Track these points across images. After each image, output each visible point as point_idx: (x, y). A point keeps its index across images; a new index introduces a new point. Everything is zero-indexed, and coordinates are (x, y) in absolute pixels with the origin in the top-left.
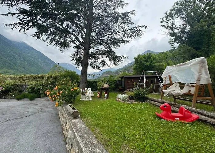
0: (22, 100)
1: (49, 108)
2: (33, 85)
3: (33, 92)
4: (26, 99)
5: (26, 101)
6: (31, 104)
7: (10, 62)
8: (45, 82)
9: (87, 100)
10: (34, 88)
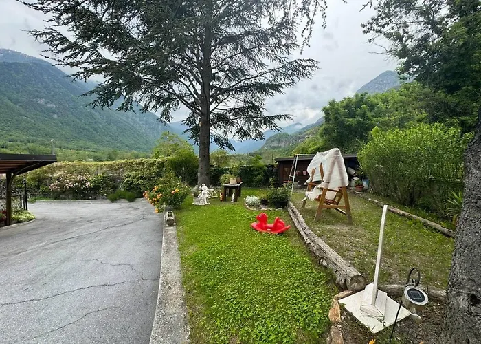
0: (118, 201)
1: (153, 214)
2: (129, 177)
3: (131, 188)
4: (123, 200)
5: (123, 204)
6: (130, 208)
7: (87, 127)
8: (146, 173)
9: (201, 204)
10: (132, 182)
